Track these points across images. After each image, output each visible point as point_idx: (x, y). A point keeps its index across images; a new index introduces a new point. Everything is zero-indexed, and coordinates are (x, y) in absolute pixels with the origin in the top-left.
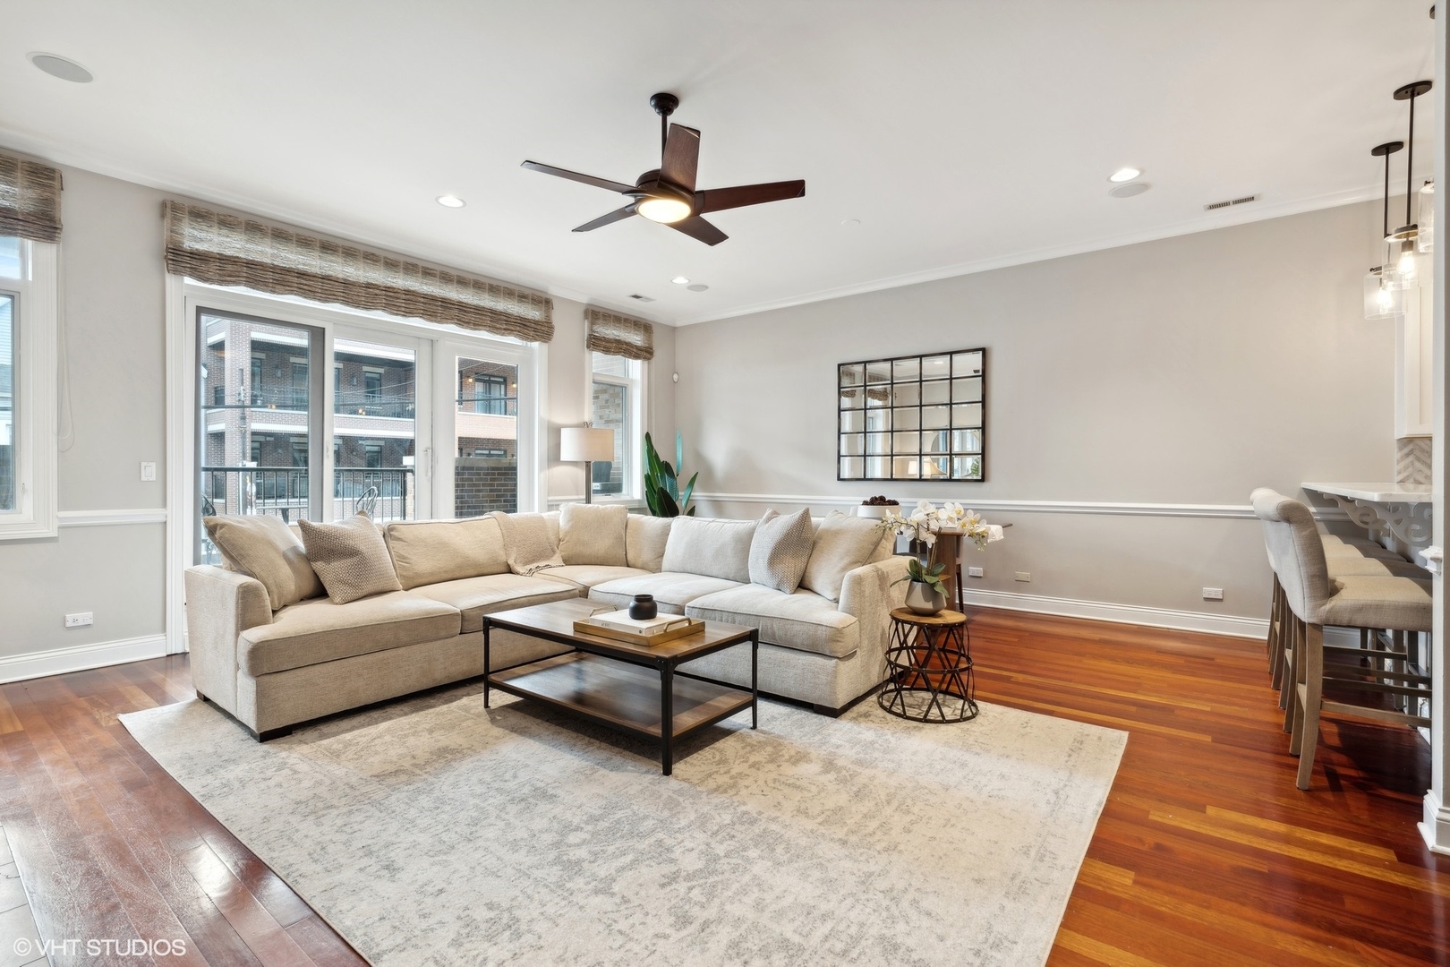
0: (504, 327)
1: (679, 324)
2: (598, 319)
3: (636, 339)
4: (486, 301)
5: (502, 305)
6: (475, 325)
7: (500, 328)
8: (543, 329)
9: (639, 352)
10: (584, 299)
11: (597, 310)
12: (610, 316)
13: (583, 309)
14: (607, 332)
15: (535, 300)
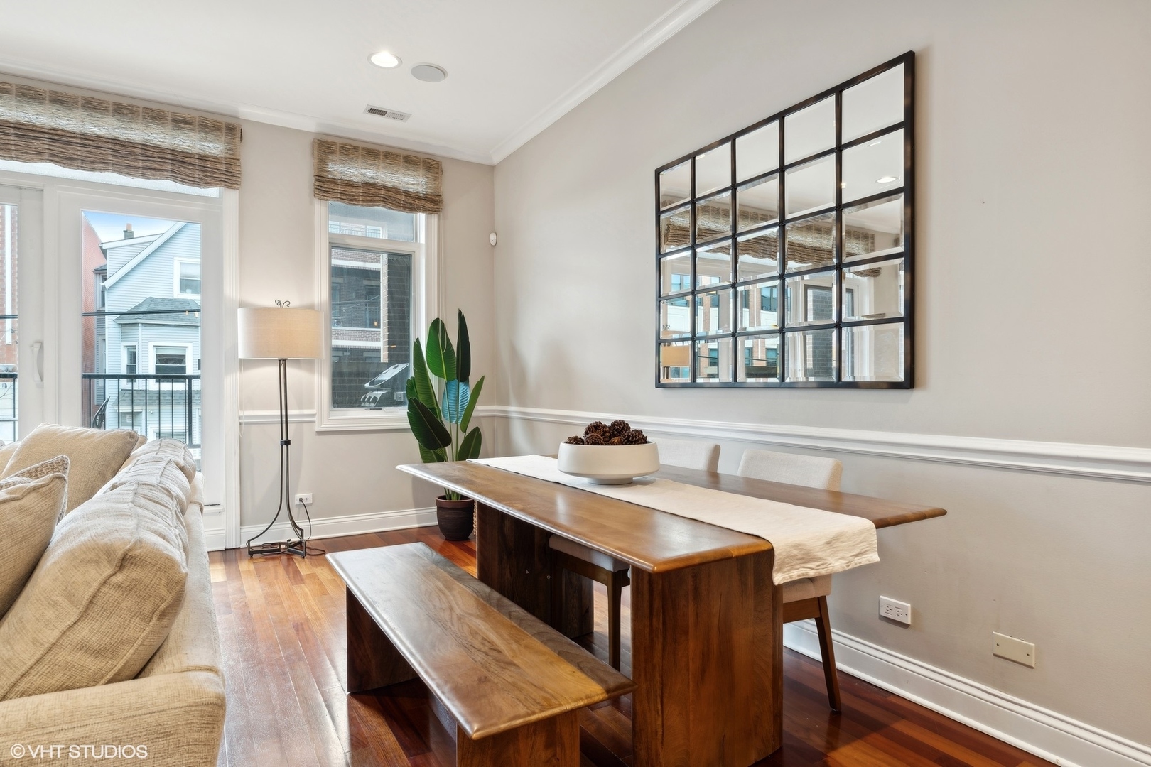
0: (141, 164)
1: (496, 160)
2: (332, 153)
3: (415, 182)
4: (107, 127)
5: (137, 133)
6: (84, 161)
7: (135, 167)
8: (219, 167)
9: (411, 201)
10: (311, 126)
11: (330, 140)
12: (355, 149)
13: (310, 140)
14: (350, 172)
15: (207, 127)
